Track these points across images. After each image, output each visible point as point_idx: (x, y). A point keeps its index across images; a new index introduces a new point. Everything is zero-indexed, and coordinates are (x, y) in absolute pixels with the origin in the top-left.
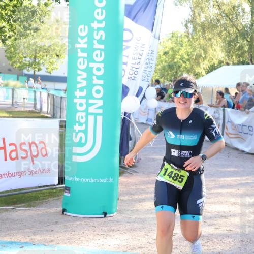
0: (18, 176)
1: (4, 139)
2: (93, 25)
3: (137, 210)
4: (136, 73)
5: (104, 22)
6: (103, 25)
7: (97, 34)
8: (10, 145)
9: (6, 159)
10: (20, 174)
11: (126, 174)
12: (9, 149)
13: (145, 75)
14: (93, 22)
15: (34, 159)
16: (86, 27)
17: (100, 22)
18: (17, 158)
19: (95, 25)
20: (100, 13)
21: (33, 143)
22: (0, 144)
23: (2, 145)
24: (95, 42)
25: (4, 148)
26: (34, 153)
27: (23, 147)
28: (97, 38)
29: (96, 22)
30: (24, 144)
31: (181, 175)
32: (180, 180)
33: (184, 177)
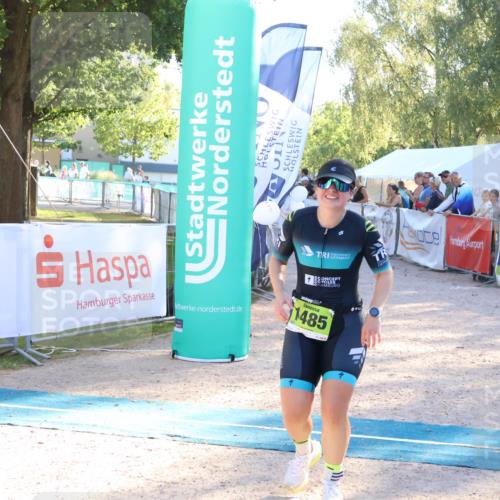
0: (109, 305)
5: (230, 89)
7: (221, 105)
8: (99, 260)
9: (92, 282)
10: (113, 301)
12: (96, 266)
14: (216, 89)
16: (206, 96)
17: (225, 88)
18: (108, 279)
19: (218, 93)
20: (225, 76)
21: (131, 257)
22: (84, 260)
23: (87, 261)
24: (218, 116)
25: (89, 265)
26: (132, 272)
27: (117, 263)
28: (221, 110)
29: (219, 88)
30: (117, 259)
31: (321, 317)
32: (321, 324)
33: (326, 318)
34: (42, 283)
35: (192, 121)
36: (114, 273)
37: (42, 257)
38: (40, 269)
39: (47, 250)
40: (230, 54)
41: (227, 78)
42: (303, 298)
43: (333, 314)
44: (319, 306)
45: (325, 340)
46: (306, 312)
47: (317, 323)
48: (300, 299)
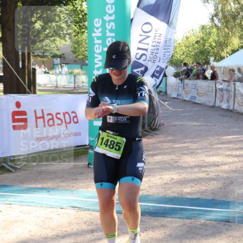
0: (55, 139)
1: (42, 110)
2: (105, 18)
3: (149, 162)
5: (114, 15)
6: (113, 18)
7: (109, 25)
8: (48, 115)
9: (45, 126)
10: (57, 137)
12: (47, 118)
13: (164, 58)
14: (105, 16)
16: (100, 20)
17: (110, 15)
18: (54, 125)
19: (107, 18)
20: (110, 9)
21: (67, 113)
22: (39, 114)
23: (41, 115)
24: (107, 31)
25: (43, 117)
26: (68, 121)
27: (59, 116)
28: (109, 28)
29: (107, 15)
30: (59, 113)
31: (117, 143)
32: (117, 148)
33: (121, 144)
36: (57, 121)
37: (15, 113)
38: (14, 120)
39: (17, 110)
41: (112, 9)
42: (107, 131)
43: (125, 141)
44: (117, 135)
45: (119, 158)
46: (108, 140)
47: (115, 147)
48: (105, 132)
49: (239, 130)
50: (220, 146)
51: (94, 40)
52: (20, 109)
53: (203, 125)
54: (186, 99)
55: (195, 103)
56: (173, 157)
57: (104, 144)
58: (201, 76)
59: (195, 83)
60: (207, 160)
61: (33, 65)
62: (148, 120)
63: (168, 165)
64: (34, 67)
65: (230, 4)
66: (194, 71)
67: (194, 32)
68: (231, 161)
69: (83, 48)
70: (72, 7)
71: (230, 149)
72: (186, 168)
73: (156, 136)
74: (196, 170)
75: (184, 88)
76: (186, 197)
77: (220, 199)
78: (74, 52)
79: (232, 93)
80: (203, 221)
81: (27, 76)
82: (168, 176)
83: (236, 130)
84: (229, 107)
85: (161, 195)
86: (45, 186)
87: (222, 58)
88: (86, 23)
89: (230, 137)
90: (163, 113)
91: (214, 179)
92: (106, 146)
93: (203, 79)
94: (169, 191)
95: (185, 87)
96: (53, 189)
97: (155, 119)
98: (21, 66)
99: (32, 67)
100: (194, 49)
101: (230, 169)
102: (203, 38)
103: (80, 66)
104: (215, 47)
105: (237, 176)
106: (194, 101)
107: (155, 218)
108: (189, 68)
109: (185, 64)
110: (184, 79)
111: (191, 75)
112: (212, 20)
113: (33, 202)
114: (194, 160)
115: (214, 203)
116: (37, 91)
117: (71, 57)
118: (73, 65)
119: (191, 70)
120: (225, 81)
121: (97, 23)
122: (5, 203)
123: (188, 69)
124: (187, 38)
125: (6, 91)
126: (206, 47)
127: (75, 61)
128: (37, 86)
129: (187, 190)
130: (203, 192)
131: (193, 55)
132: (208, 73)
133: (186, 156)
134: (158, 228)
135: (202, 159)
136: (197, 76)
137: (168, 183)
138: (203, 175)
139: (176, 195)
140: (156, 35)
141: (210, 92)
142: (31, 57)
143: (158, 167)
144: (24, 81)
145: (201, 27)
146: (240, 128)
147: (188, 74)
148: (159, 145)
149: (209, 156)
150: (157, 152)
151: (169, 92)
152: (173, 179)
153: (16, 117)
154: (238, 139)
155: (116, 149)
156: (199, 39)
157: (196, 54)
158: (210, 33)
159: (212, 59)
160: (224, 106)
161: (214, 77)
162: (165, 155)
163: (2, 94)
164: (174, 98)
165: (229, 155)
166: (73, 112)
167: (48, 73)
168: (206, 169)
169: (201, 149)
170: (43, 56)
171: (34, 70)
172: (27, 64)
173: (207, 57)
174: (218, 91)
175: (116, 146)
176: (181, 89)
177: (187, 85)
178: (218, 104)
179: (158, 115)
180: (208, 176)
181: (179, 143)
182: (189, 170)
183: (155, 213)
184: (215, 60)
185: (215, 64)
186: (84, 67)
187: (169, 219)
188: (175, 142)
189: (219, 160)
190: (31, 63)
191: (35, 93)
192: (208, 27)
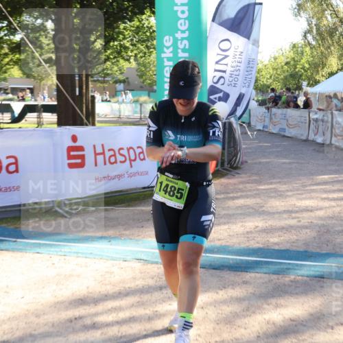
0: (117, 179)
1: (103, 145)
2: (177, 35)
4: (236, 79)
5: (187, 32)
6: (186, 35)
7: (181, 43)
8: (109, 150)
9: (105, 164)
10: (119, 177)
11: (229, 176)
12: (108, 154)
13: (245, 82)
14: (177, 33)
15: (132, 162)
16: (171, 38)
17: (183, 32)
18: (116, 162)
19: (179, 35)
20: (183, 24)
21: (131, 148)
22: (99, 150)
23: (101, 151)
24: (179, 51)
25: (103, 153)
26: (133, 157)
27: (121, 152)
28: (182, 47)
29: (179, 32)
30: (122, 149)
31: (179, 189)
32: (179, 195)
33: (183, 190)
34: (71, 166)
35: (163, 55)
36: (120, 158)
37: (70, 149)
38: (70, 157)
39: (73, 144)
40: (186, 8)
41: (185, 25)
42: (166, 174)
43: (189, 186)
44: (178, 179)
45: (181, 209)
46: (167, 185)
47: (176, 194)
48: (164, 174)
49: (337, 168)
50: (315, 187)
51: (164, 62)
52: (77, 144)
53: (294, 163)
54: (274, 132)
55: (284, 136)
56: (258, 200)
57: (163, 190)
58: (292, 104)
59: (284, 112)
60: (299, 204)
61: (92, 92)
62: (228, 156)
63: (251, 210)
64: (93, 94)
65: (326, 18)
66: (284, 98)
67: (284, 51)
68: (328, 205)
69: (151, 72)
70: (138, 24)
71: (325, 191)
72: (274, 213)
73: (237, 176)
74: (285, 216)
75: (271, 119)
76: (273, 248)
77: (314, 251)
78: (141, 76)
79: (330, 125)
80: (292, 277)
81: (84, 105)
82: (252, 224)
83: (333, 168)
84: (326, 140)
85: (243, 246)
86: (105, 234)
87: (317, 82)
88: (155, 42)
89: (326, 177)
90: (246, 148)
91: (306, 227)
92: (165, 194)
93: (294, 107)
94: (253, 241)
95: (273, 117)
96: (115, 238)
97: (236, 155)
98: (77, 93)
99: (91, 94)
100: (284, 72)
101: (326, 215)
102: (294, 58)
103: (147, 92)
104: (308, 69)
105: (334, 223)
106: (282, 133)
107: (235, 273)
108: (277, 94)
109: (273, 90)
110: (271, 107)
111: (280, 103)
112: (305, 36)
113: (91, 253)
114: (283, 204)
115: (306, 255)
116: (96, 123)
117: (136, 82)
118: (139, 92)
119: (280, 97)
120: (320, 110)
121: (167, 41)
122: (59, 253)
123: (276, 96)
124: (275, 59)
125: (61, 123)
126: (297, 70)
127: (141, 87)
128: (96, 116)
129: (275, 240)
130: (293, 242)
131: (282, 79)
132: (301, 101)
133: (273, 199)
134: (239, 284)
135: (293, 203)
136: (287, 105)
137: (251, 232)
138: (293, 222)
139: (261, 246)
140: (236, 53)
141: (302, 123)
142: (90, 83)
143: (239, 212)
144: (82, 111)
145: (292, 45)
146: (338, 166)
147: (276, 101)
148: (241, 186)
149: (301, 199)
150: (239, 194)
151: (252, 123)
152: (257, 227)
153: (72, 153)
154: (336, 179)
155: (177, 197)
156: (288, 60)
157: (286, 78)
158: (302, 53)
159: (305, 83)
160: (320, 140)
161: (307, 105)
162: (248, 198)
163: (56, 126)
164: (259, 130)
165: (325, 199)
166: (138, 147)
167: (109, 101)
168: (297, 215)
169: (291, 191)
170: (104, 82)
171: (93, 97)
172: (84, 91)
173: (298, 81)
174: (312, 122)
175: (178, 192)
176: (267, 120)
177: (275, 114)
178: (312, 137)
179: (240, 150)
180: (299, 224)
181: (265, 184)
182: (277, 216)
183: (236, 267)
184: (309, 85)
185: (309, 90)
186: (151, 94)
187: (253, 275)
188: (261, 182)
189: (313, 205)
190: (90, 89)
191: (94, 124)
192: (300, 45)
